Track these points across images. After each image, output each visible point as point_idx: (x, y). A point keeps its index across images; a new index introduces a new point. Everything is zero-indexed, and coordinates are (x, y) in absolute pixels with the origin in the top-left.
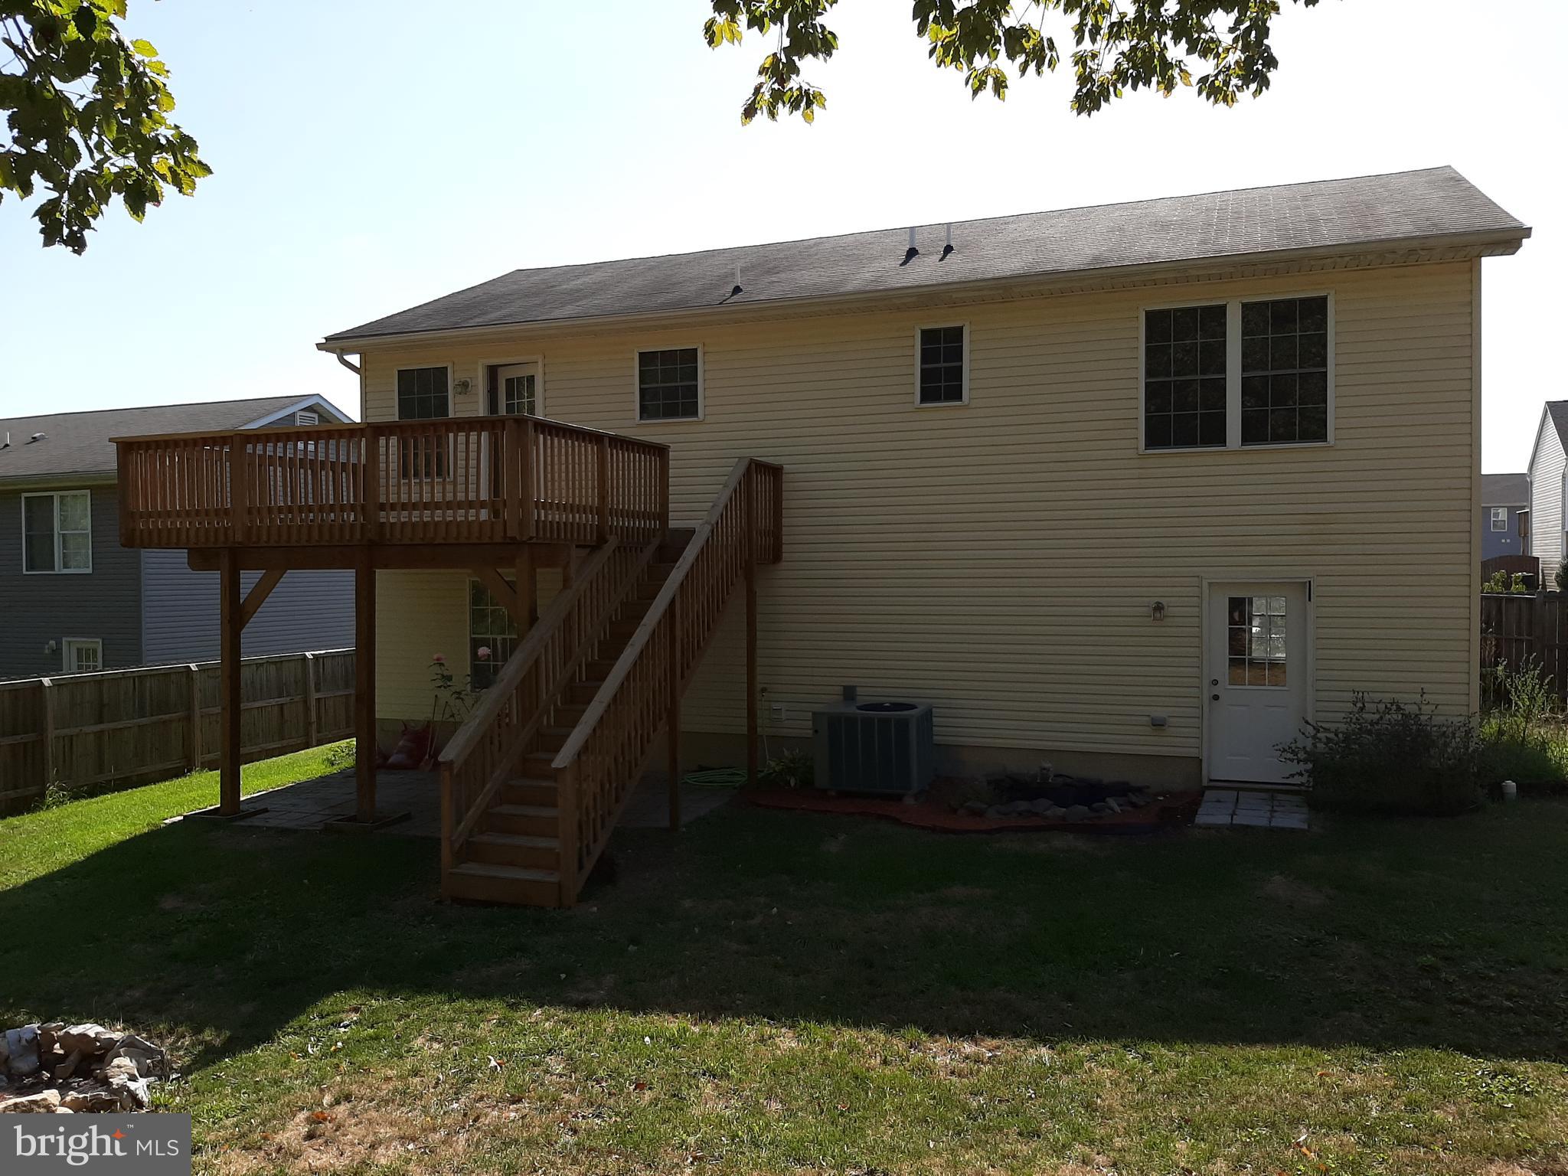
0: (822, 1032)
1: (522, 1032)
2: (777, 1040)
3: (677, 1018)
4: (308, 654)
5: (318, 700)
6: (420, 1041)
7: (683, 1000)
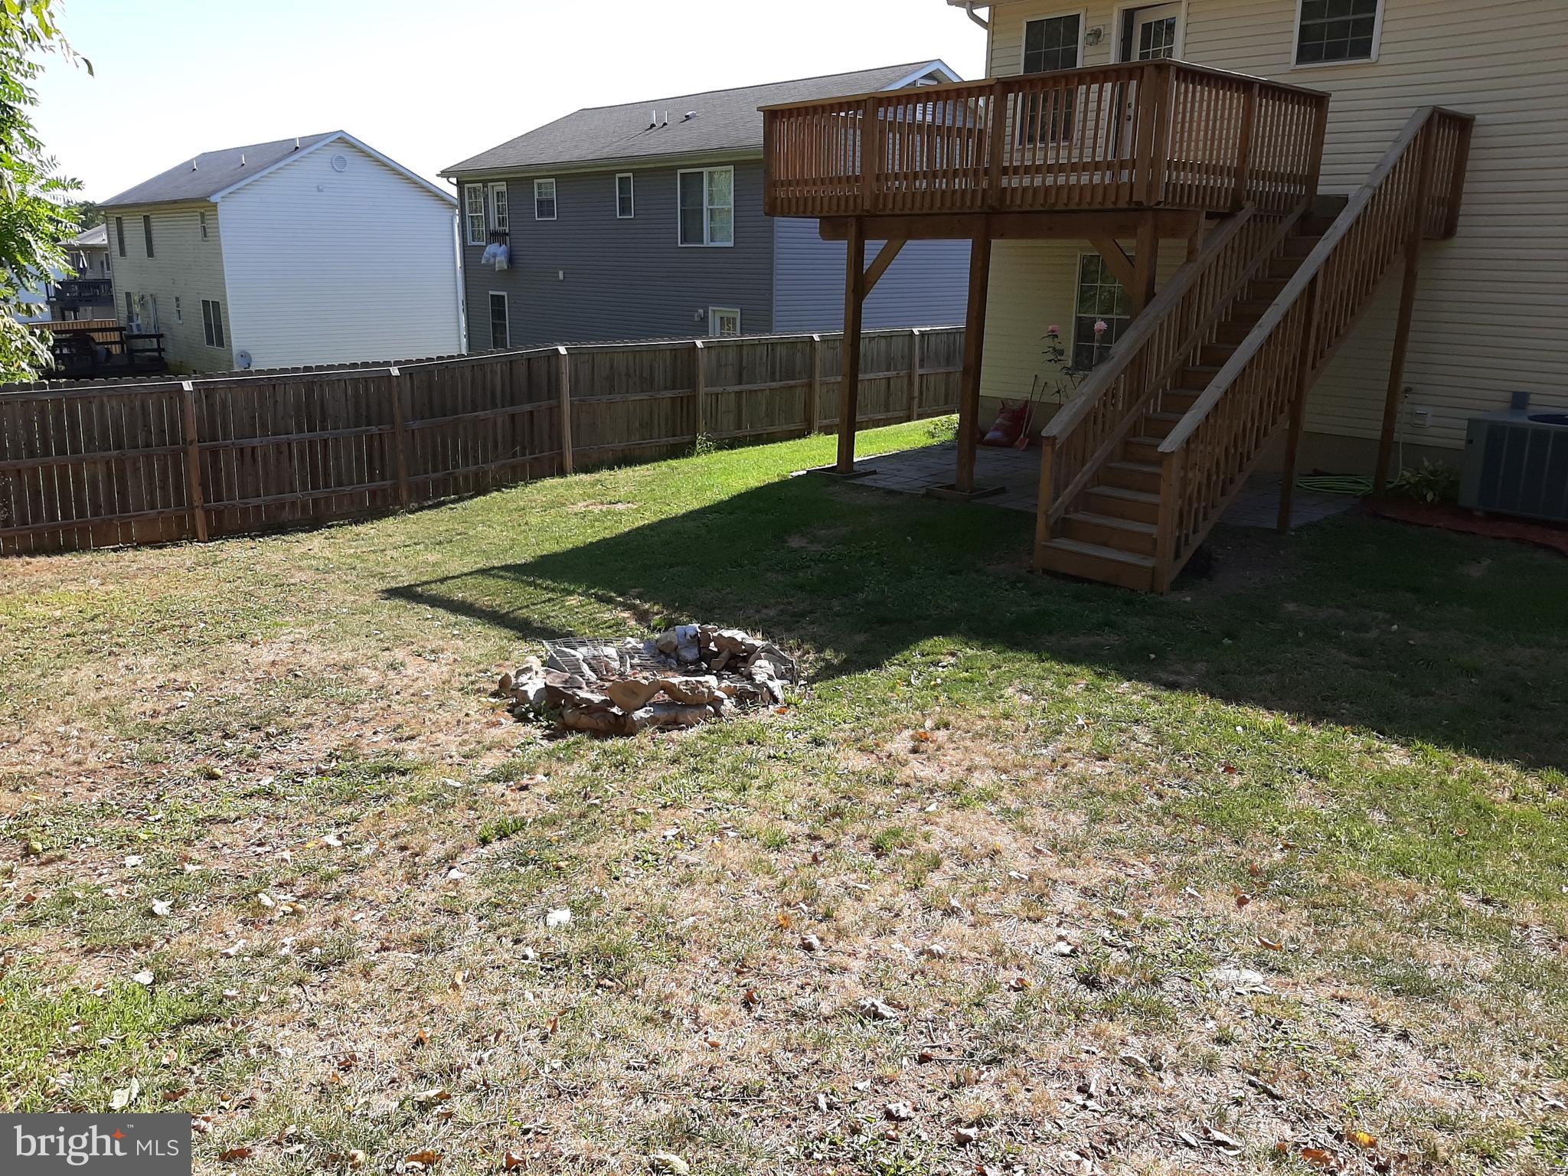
0: (1441, 756)
1: (1109, 700)
2: (1386, 755)
3: (1273, 714)
4: (916, 331)
5: (921, 376)
6: (1010, 691)
7: (1280, 699)
